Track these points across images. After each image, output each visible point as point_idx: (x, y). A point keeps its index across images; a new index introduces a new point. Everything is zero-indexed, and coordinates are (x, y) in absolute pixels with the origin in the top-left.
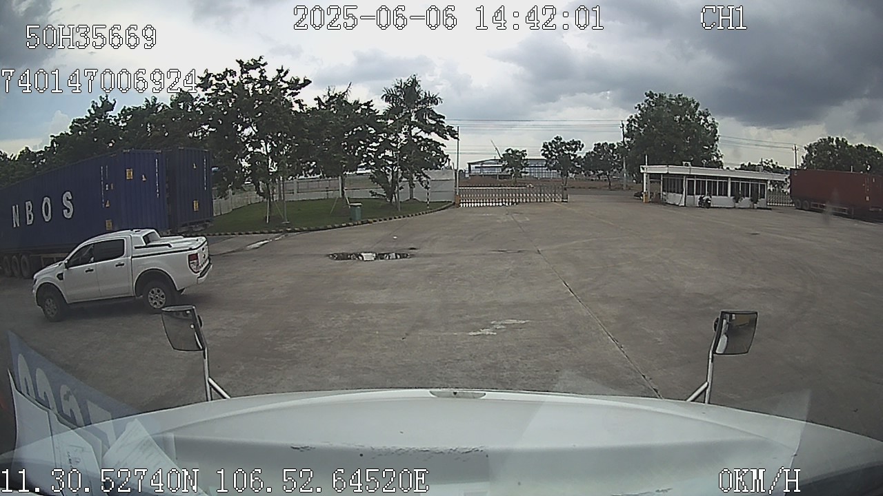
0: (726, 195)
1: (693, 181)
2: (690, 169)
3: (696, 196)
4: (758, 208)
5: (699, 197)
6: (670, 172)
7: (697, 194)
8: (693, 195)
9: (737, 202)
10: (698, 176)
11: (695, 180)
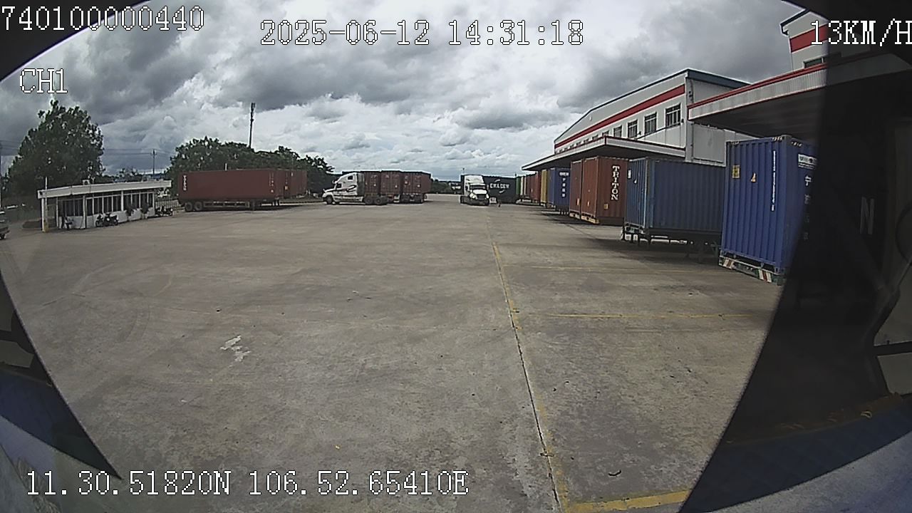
0: (120, 210)
1: (91, 200)
2: (90, 187)
3: (94, 216)
4: (149, 218)
5: (98, 215)
6: (74, 194)
7: (95, 213)
8: (92, 214)
9: (130, 215)
10: (96, 194)
11: (93, 198)
